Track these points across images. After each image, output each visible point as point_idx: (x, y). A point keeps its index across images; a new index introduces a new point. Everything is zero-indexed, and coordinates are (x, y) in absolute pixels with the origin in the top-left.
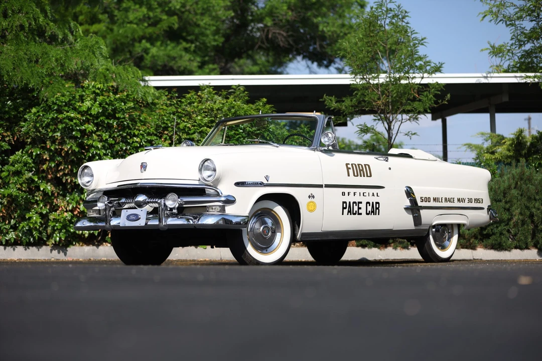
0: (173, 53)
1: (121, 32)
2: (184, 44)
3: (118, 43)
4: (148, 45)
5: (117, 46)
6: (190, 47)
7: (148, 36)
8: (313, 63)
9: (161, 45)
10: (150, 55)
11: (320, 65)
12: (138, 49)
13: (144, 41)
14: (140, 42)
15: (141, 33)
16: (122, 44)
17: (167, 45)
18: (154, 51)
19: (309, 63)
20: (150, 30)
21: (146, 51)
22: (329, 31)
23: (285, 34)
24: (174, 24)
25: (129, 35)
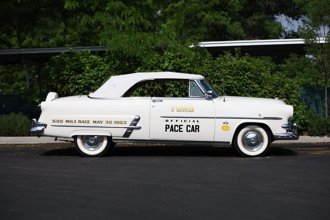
0: (217, 17)
1: (189, 8)
2: (223, 12)
3: (188, 13)
4: (204, 13)
5: (188, 15)
6: (225, 14)
7: (203, 9)
8: (290, 18)
9: (211, 13)
10: (205, 18)
11: (293, 19)
12: (199, 15)
13: (202, 11)
14: (200, 12)
15: (200, 8)
16: (190, 14)
17: (214, 13)
18: (207, 16)
19: (288, 17)
20: (205, 6)
21: (203, 16)
22: (298, 2)
23: (275, 5)
24: (217, 3)
25: (194, 9)
